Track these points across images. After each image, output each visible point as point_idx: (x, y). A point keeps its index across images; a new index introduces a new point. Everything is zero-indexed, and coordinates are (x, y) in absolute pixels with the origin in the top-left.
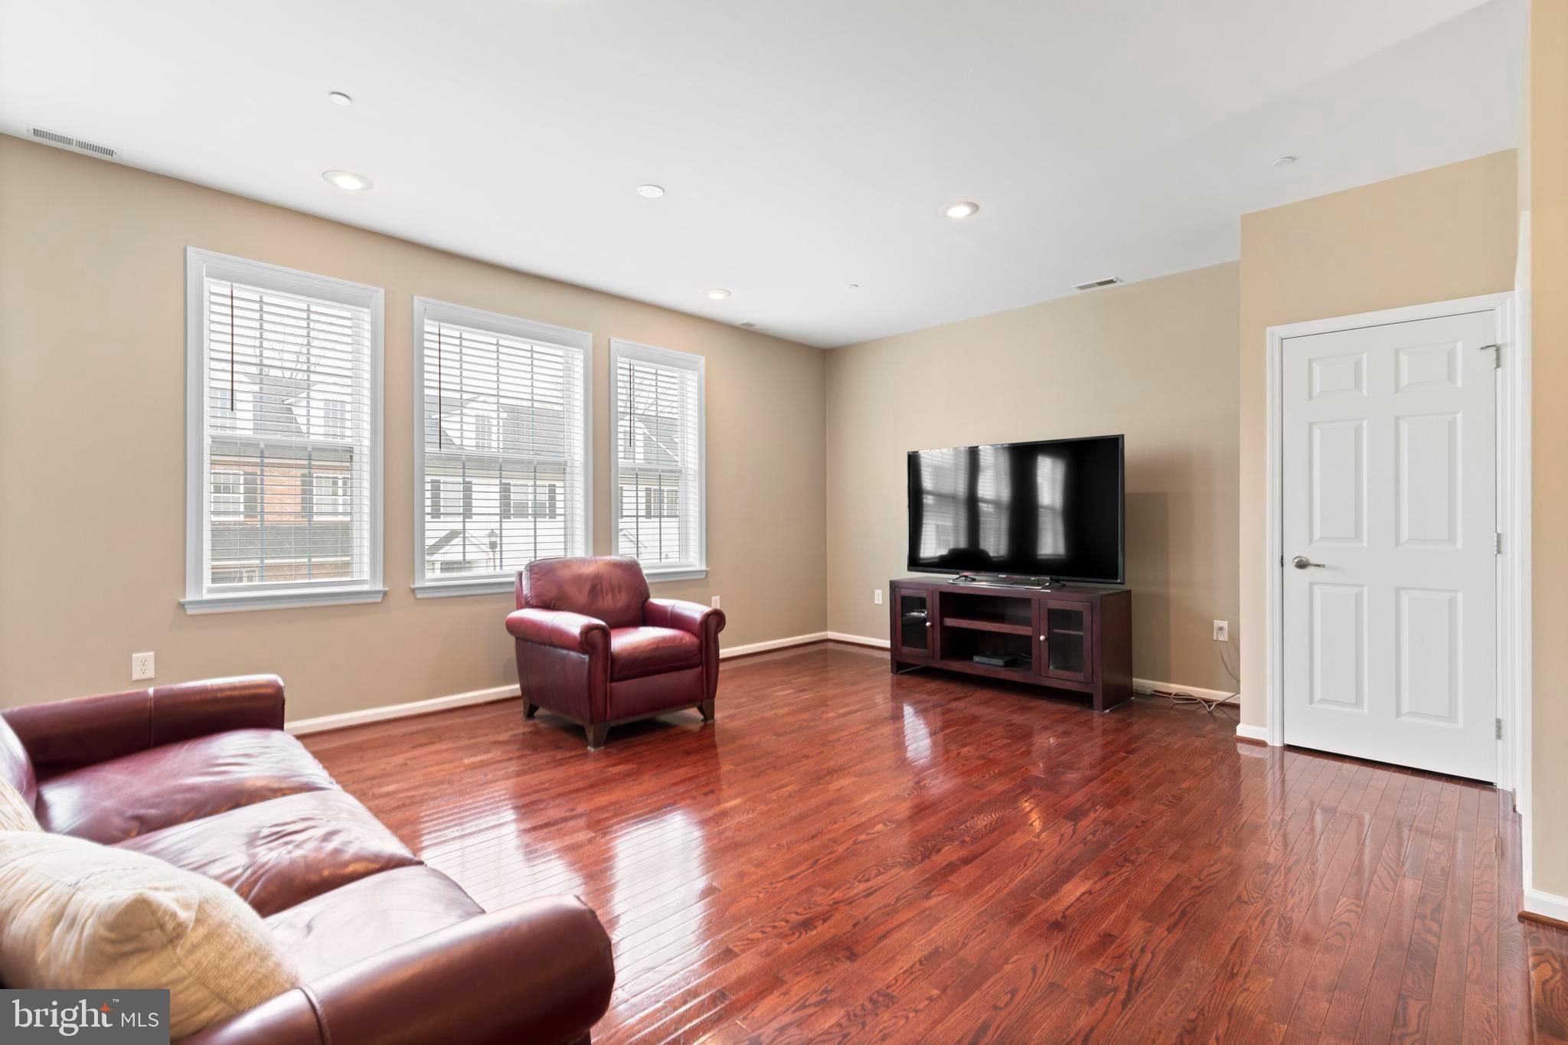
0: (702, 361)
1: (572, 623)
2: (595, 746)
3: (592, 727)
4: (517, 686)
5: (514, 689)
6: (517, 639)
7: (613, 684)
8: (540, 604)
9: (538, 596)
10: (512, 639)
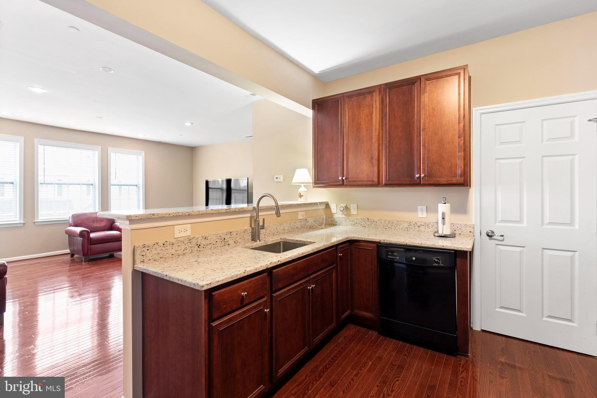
0: (143, 153)
1: (78, 230)
2: (84, 262)
3: (84, 257)
4: (69, 250)
5: (68, 251)
6: (69, 235)
7: (90, 246)
8: (74, 225)
9: (74, 223)
10: (67, 236)
